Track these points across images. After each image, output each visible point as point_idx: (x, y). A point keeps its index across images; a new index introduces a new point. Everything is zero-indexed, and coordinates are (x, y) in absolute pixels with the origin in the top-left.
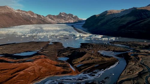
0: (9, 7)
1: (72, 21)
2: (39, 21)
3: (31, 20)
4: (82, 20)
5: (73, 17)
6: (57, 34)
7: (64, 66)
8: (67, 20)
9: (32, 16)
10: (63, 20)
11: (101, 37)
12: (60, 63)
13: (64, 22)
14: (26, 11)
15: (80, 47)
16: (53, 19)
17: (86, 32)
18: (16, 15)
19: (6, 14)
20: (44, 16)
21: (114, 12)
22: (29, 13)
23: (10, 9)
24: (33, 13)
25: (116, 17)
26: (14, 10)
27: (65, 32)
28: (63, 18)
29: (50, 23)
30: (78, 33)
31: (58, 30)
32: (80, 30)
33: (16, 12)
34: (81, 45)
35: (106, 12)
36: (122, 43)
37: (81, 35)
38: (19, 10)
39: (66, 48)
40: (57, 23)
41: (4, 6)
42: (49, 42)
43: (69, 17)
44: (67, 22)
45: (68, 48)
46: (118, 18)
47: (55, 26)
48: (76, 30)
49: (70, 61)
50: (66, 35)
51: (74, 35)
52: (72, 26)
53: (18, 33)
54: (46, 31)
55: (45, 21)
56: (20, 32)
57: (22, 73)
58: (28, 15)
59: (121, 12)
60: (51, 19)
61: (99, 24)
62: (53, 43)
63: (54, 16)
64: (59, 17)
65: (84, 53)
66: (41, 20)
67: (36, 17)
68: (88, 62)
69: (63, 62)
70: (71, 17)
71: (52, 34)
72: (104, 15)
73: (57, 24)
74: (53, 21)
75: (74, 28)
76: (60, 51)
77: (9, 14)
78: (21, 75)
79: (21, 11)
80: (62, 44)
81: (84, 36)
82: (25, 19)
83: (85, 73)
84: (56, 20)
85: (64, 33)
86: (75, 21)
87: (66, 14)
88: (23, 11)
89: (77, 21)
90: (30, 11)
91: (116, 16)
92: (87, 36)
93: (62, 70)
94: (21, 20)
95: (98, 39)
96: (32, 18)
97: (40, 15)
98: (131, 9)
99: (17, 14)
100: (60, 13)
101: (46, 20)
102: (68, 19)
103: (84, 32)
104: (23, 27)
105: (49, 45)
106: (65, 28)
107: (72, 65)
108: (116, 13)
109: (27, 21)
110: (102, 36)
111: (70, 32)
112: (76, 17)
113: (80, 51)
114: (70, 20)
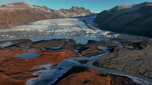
0: (26, 3)
1: (84, 15)
2: (52, 16)
3: (46, 15)
4: (94, 13)
5: (84, 11)
6: (70, 31)
7: (77, 54)
8: (79, 14)
9: (46, 11)
10: (75, 14)
11: (106, 34)
12: (75, 53)
13: (76, 16)
14: (40, 6)
15: (87, 44)
16: (65, 13)
17: (96, 27)
18: (33, 11)
19: (25, 10)
20: (57, 10)
21: (124, 7)
22: (43, 8)
23: (27, 5)
24: (47, 8)
25: (126, 13)
26: (30, 6)
27: (77, 28)
28: (75, 12)
29: (63, 17)
30: (88, 29)
31: (71, 26)
32: (90, 26)
33: (33, 7)
34: (88, 42)
35: (117, 7)
36: (119, 40)
37: (91, 32)
38: (34, 6)
39: (78, 44)
40: (69, 16)
41: (22, 3)
42: (66, 39)
43: (81, 11)
44: (79, 15)
45: (79, 44)
46: (127, 13)
47: (68, 21)
48: (87, 26)
49: (80, 52)
50: (78, 32)
51: (85, 32)
52: (84, 21)
53: (40, 30)
54: (61, 28)
55: (58, 16)
56: (41, 29)
57: (60, 56)
58: (43, 10)
59: (132, 6)
60: (64, 12)
61: (109, 19)
62: (69, 40)
63: (66, 10)
64: (72, 10)
65: (88, 48)
66: (54, 14)
67: (49, 11)
68: (89, 52)
69: (76, 52)
70: (82, 11)
71: (66, 30)
72: (114, 10)
73: (70, 18)
74: (65, 15)
75: (86, 23)
76: (74, 46)
77: (27, 10)
78: (60, 57)
79: (36, 6)
80: (75, 41)
81: (93, 32)
82: (40, 15)
83: (86, 57)
84: (68, 14)
85: (76, 30)
86: (86, 15)
87: (78, 8)
88: (38, 6)
89: (89, 15)
90: (44, 6)
91: (126, 11)
92: (96, 32)
93: (76, 56)
94: (38, 15)
95: (103, 36)
96: (47, 13)
97: (53, 10)
98: (143, 3)
99: (34, 9)
100: (73, 7)
101: (59, 14)
102: (81, 12)
103: (94, 28)
104: (41, 23)
105: (66, 42)
106: (77, 24)
107: (81, 54)
108: (127, 9)
109: (42, 16)
110: (109, 32)
111: (81, 28)
112: (88, 11)
113: (86, 47)
114: (82, 14)
